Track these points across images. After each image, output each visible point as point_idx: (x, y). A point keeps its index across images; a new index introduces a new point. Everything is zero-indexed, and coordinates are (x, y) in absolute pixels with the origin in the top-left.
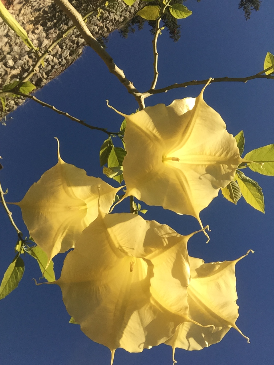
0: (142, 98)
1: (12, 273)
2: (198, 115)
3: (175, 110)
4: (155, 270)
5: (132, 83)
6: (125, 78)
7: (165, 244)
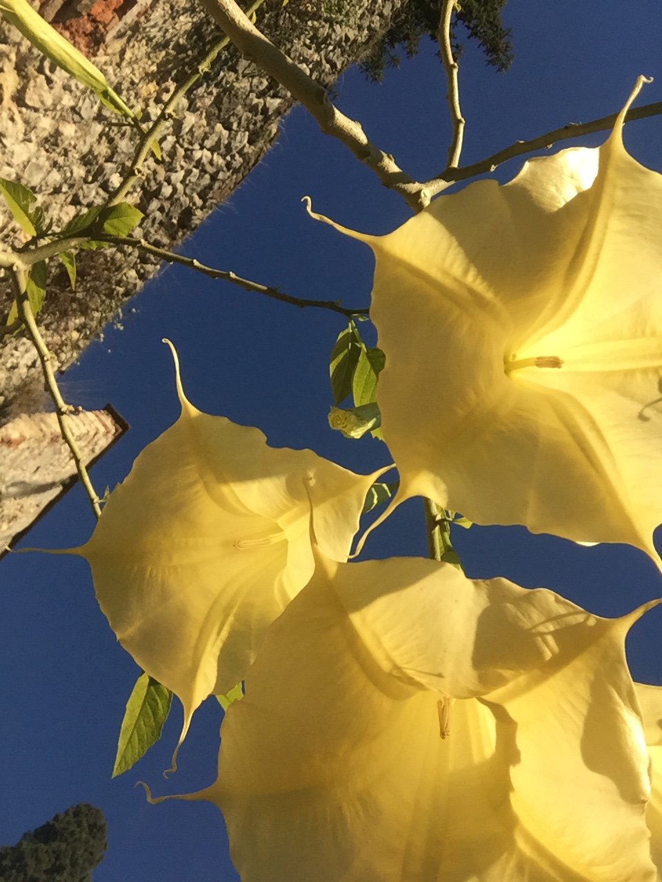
0: (425, 196)
1: (144, 702)
2: (613, 205)
3: (534, 194)
4: (522, 741)
5: (391, 156)
6: (367, 145)
7: (548, 655)
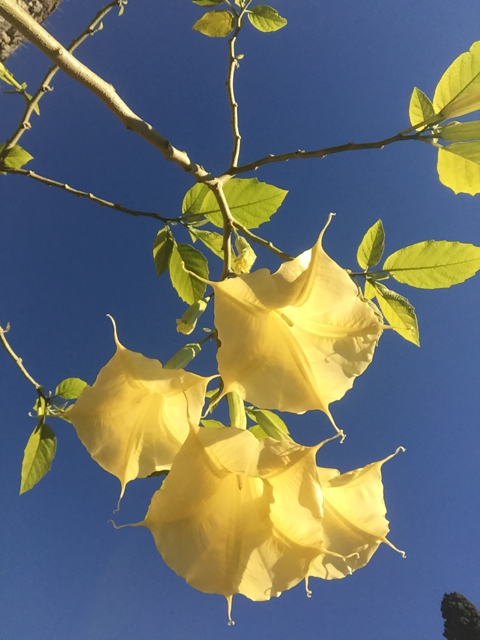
0: (220, 186)
1: (38, 449)
2: (316, 274)
4: (275, 494)
5: (202, 166)
6: (190, 165)
7: (286, 463)
